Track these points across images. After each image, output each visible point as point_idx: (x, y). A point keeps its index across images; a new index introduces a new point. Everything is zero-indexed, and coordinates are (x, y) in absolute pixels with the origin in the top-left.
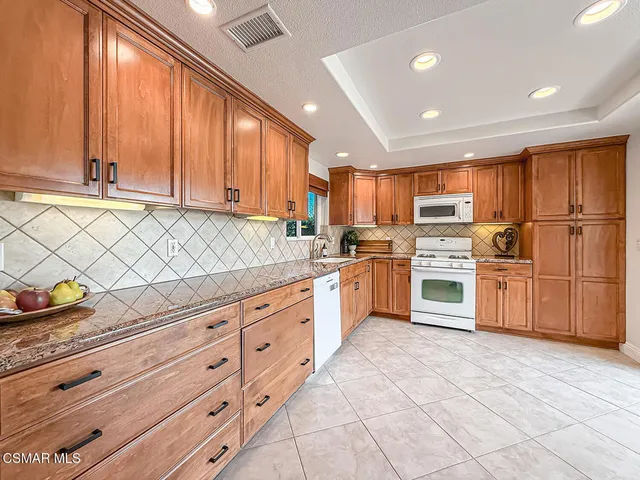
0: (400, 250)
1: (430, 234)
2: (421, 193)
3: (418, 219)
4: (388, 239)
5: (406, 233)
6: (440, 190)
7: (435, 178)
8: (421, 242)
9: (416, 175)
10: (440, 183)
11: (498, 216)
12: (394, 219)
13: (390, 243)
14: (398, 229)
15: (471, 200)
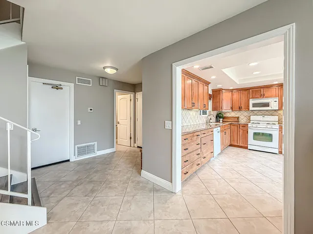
0: (243, 121)
1: (258, 114)
2: (253, 98)
3: (251, 108)
4: (237, 116)
5: (246, 114)
6: (262, 96)
8: (252, 118)
9: (251, 90)
10: (262, 93)
12: (240, 109)
13: (238, 118)
14: (242, 112)
15: (277, 100)
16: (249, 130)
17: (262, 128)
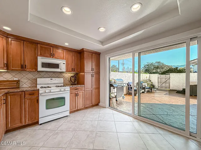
0: (26, 85)
1: (45, 76)
2: (41, 55)
3: (40, 68)
4: (17, 79)
5: (30, 76)
6: (52, 56)
7: (49, 50)
8: (39, 81)
9: (39, 45)
10: (52, 52)
11: (73, 70)
13: (18, 82)
14: (24, 74)
15: (65, 62)
16: (40, 98)
17: (55, 92)
